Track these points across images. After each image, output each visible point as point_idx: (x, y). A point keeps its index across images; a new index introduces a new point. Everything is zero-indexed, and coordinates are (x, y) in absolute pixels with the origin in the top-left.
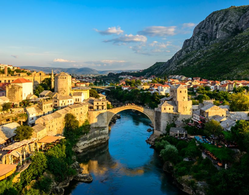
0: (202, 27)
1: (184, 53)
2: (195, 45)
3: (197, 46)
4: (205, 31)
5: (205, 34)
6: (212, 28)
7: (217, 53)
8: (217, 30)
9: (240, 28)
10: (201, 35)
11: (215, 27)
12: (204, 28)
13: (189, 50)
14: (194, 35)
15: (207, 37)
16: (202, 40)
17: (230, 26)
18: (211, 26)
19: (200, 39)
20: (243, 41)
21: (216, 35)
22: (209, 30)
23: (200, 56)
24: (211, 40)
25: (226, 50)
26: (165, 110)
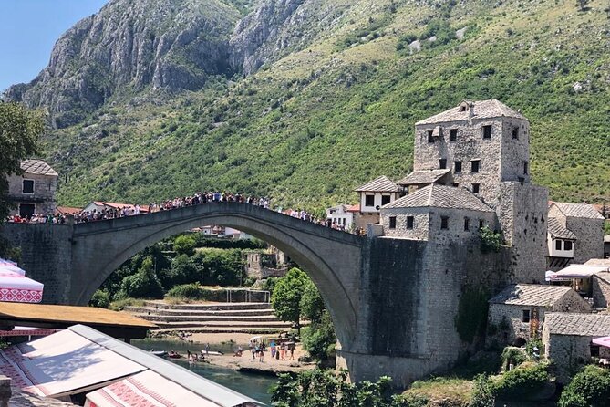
7: (185, 133)
25: (217, 125)
26: (445, 232)
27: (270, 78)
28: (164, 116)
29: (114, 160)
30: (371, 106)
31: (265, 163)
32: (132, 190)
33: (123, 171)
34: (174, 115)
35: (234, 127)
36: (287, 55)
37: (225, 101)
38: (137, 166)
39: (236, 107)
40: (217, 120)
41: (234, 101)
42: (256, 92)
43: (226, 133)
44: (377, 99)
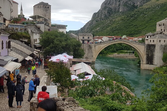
0: (107, 3)
1: (94, 22)
2: (103, 17)
3: (105, 17)
4: (110, 7)
5: (111, 8)
6: (116, 4)
7: (125, 20)
8: (119, 5)
9: (136, 5)
10: (107, 9)
11: (118, 3)
12: (110, 4)
13: (99, 20)
14: (101, 9)
15: (112, 11)
16: (108, 13)
17: (129, 3)
18: (115, 2)
19: (106, 12)
20: (144, 12)
21: (119, 9)
22: (113, 5)
23: (110, 23)
24: (115, 13)
25: (131, 18)
26: (160, 43)
27: (143, 8)
28: (121, 17)
29: (112, 26)
30: (164, 12)
31: (141, 25)
32: (115, 32)
33: (113, 28)
34: (123, 17)
35: (135, 19)
36: (147, 2)
37: (133, 13)
38: (116, 27)
39: (136, 14)
40: (131, 17)
41: (135, 13)
42: (139, 11)
43: (133, 20)
44: (165, 11)
